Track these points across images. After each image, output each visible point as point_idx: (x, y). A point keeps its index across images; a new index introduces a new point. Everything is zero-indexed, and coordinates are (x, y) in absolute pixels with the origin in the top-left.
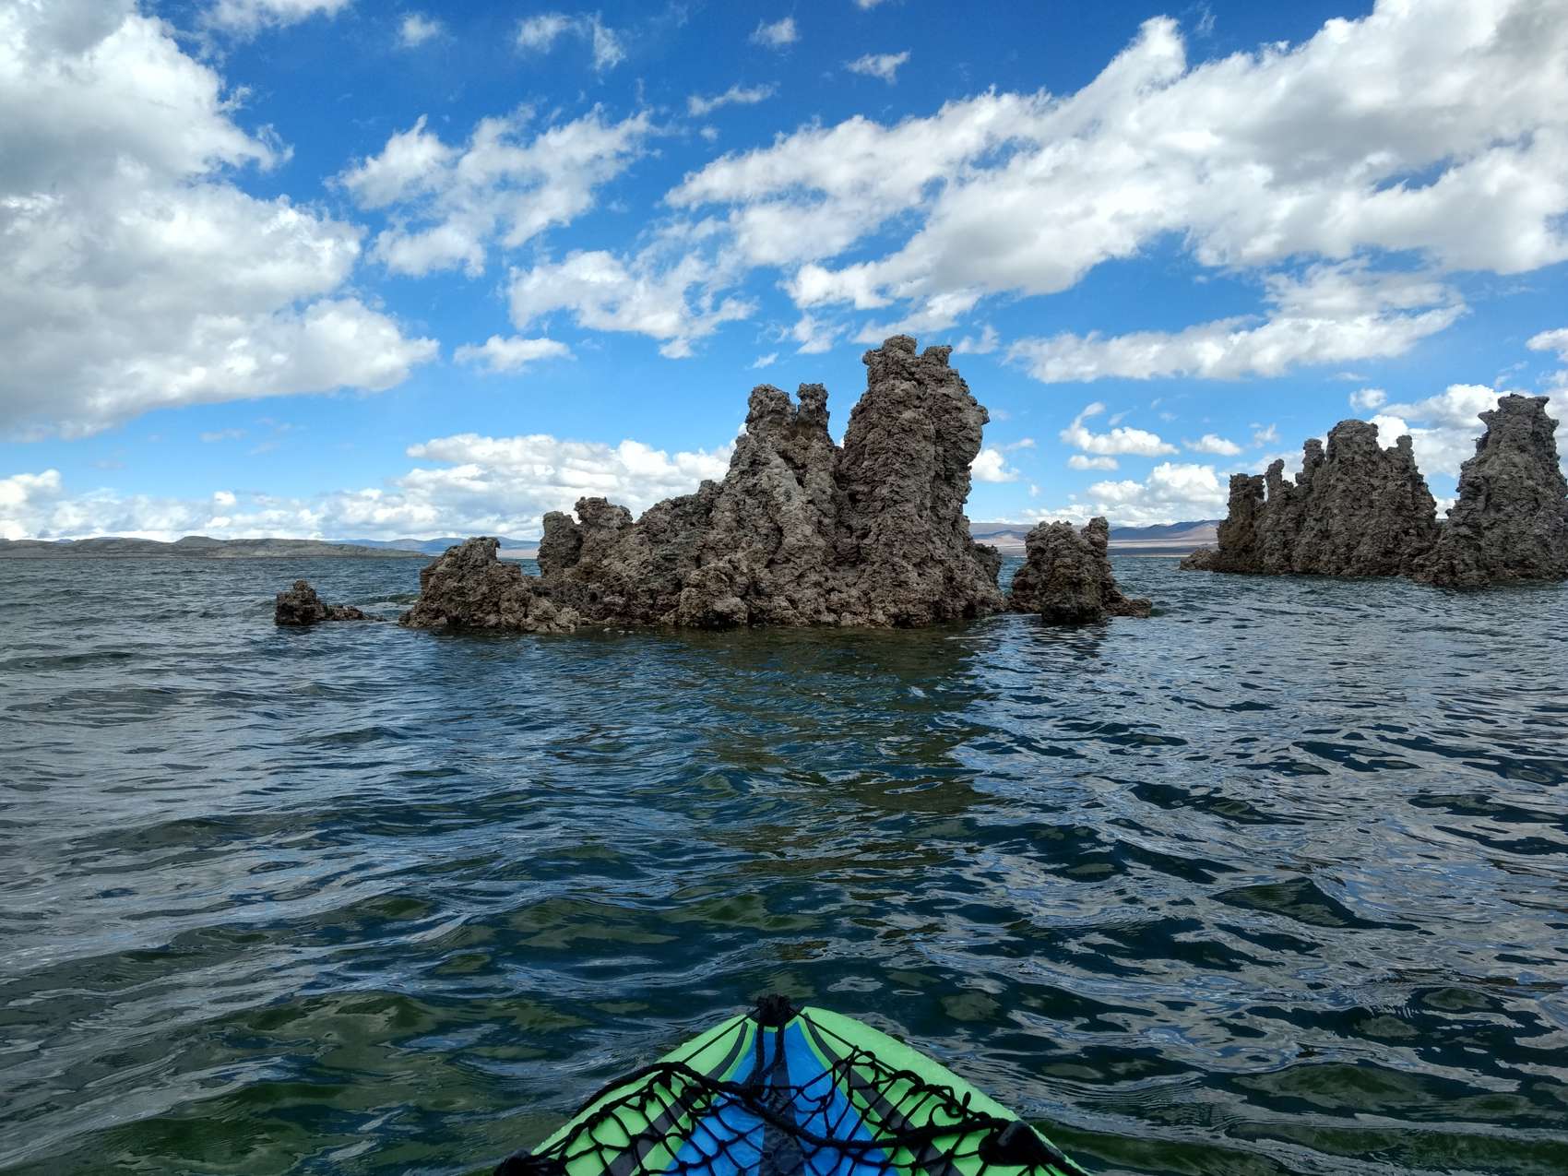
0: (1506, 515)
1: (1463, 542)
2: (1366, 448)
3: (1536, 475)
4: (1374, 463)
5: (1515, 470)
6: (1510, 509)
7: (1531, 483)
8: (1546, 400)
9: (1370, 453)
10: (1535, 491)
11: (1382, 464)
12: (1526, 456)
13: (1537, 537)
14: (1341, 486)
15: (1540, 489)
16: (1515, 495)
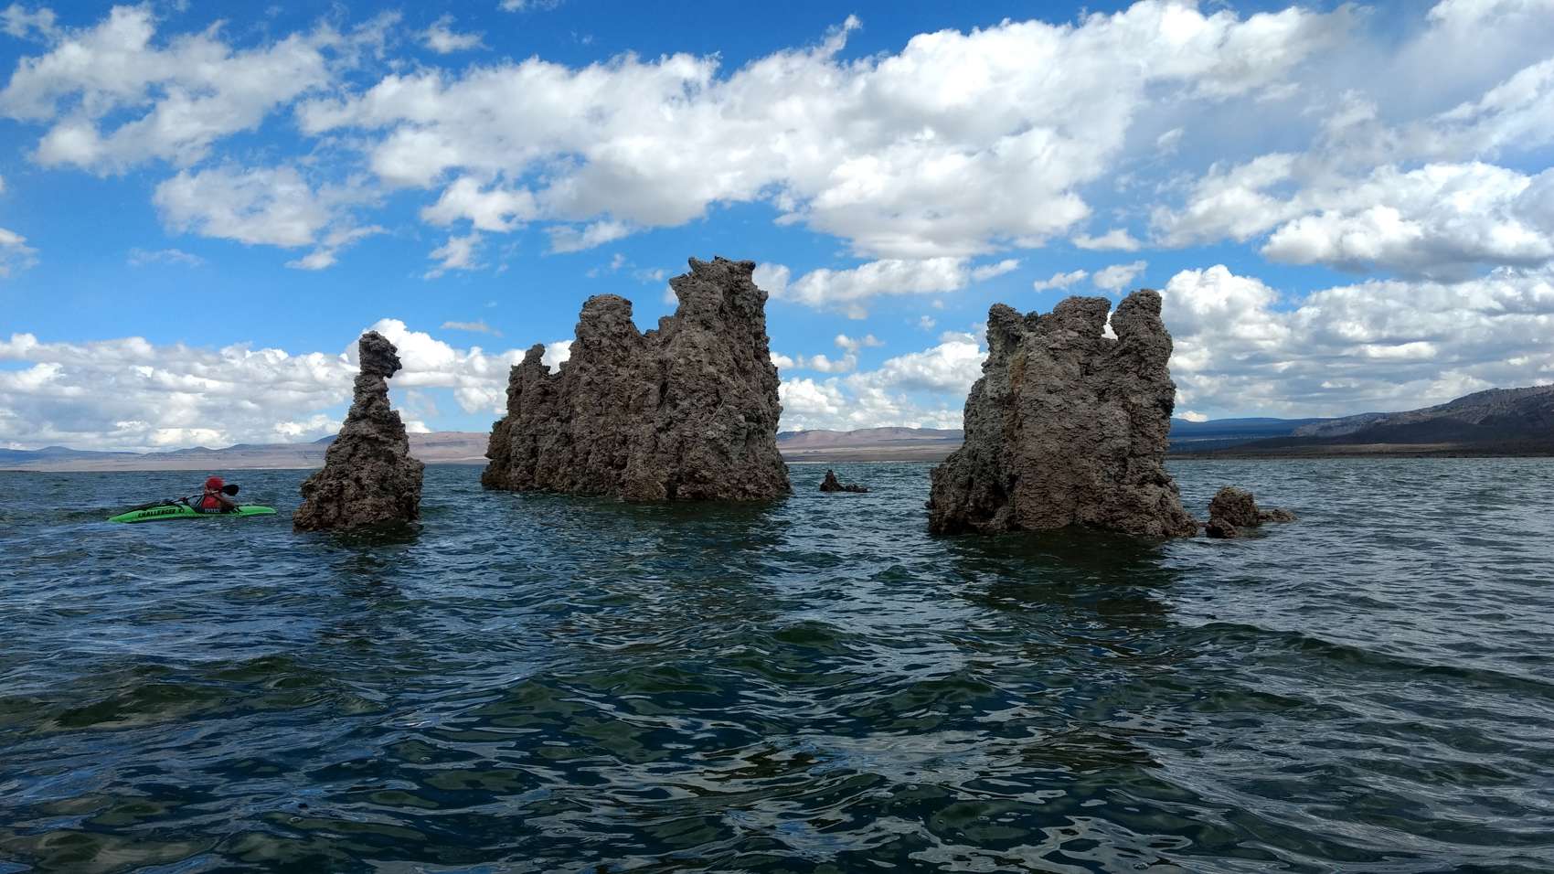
2: (615, 330)
3: (718, 357)
4: (625, 349)
5: (693, 352)
6: (685, 404)
7: (712, 369)
8: (752, 267)
9: (621, 336)
10: (716, 380)
12: (710, 334)
16: (691, 385)
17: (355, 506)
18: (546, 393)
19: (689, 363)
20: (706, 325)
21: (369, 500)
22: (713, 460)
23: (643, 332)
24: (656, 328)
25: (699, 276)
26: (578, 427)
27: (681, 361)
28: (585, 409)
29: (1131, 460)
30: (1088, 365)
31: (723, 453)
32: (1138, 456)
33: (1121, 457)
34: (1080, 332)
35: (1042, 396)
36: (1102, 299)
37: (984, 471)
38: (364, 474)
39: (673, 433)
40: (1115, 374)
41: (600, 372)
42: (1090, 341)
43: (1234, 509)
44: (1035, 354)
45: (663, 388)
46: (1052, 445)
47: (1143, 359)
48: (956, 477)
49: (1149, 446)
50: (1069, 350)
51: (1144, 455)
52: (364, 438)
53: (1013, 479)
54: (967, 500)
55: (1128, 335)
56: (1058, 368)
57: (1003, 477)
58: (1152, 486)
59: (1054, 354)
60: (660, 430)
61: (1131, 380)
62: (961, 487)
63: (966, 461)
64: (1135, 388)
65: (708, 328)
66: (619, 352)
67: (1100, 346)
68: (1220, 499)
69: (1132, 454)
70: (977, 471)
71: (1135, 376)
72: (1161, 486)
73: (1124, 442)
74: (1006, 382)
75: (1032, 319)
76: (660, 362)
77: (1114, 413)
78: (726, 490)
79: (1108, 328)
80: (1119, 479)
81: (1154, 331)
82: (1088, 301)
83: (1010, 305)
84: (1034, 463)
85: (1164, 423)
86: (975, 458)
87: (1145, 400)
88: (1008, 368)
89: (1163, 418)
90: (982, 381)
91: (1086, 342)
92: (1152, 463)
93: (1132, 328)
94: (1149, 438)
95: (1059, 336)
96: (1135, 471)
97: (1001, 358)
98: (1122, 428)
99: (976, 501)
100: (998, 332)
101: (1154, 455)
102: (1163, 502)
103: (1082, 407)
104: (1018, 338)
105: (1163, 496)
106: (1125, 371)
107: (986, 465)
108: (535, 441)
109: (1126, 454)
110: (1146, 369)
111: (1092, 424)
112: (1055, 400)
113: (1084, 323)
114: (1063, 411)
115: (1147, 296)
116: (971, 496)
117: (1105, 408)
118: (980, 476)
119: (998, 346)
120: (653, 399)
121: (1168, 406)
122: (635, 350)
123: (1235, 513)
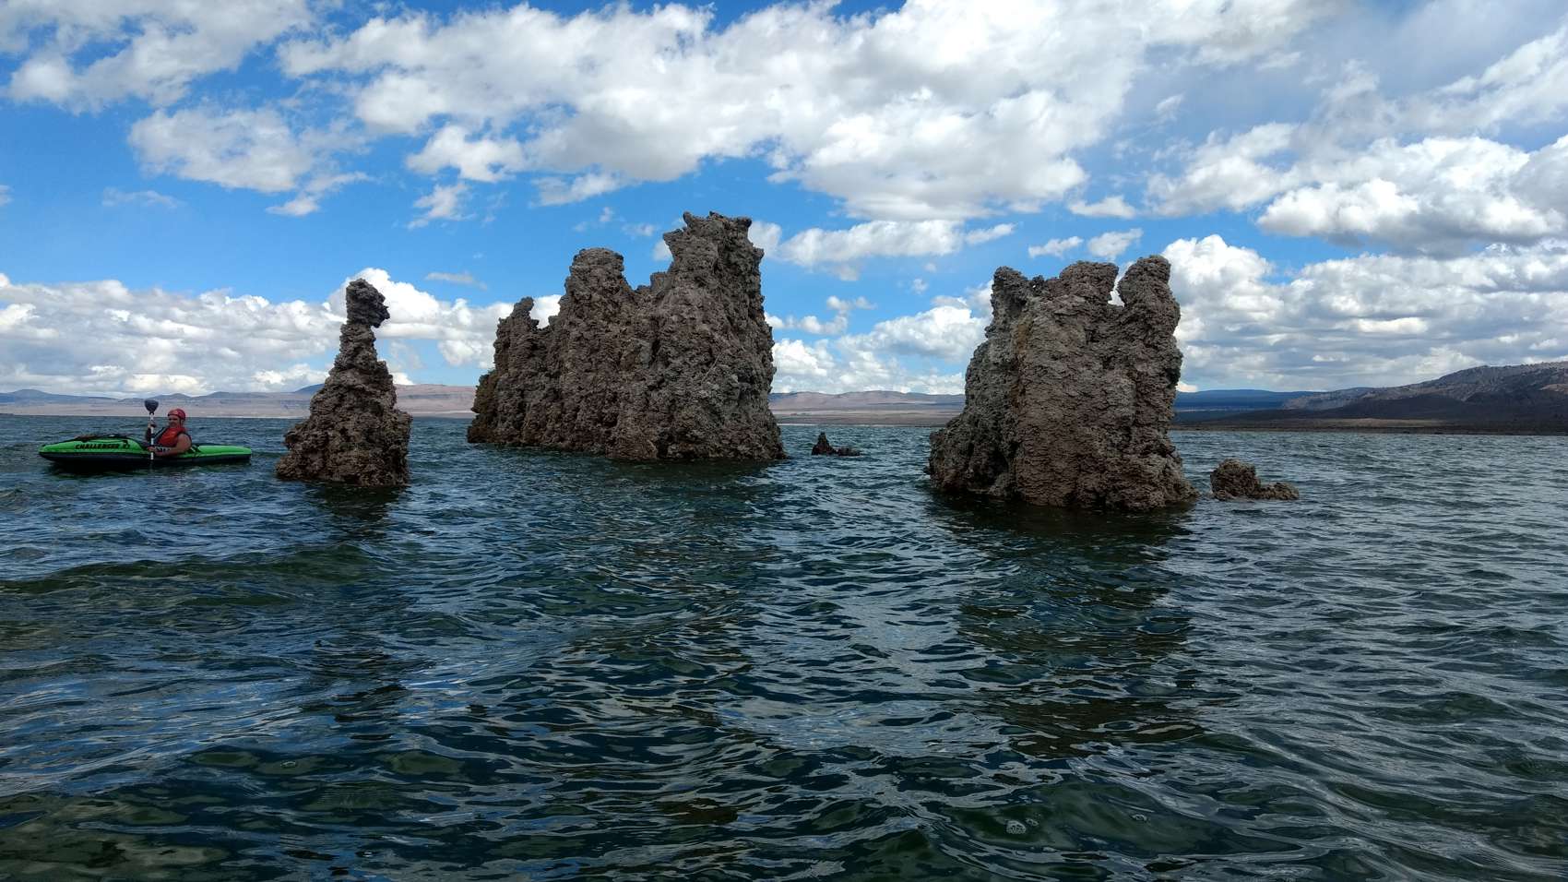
0: (674, 369)
3: (712, 316)
5: (686, 309)
6: (678, 362)
7: (705, 327)
10: (709, 338)
12: (704, 291)
13: (702, 400)
15: (717, 337)
16: (684, 343)
17: (340, 458)
18: (534, 347)
19: (682, 320)
20: (700, 282)
21: (355, 452)
22: (705, 420)
23: (634, 288)
24: (648, 283)
25: (693, 232)
26: (566, 382)
27: (674, 318)
28: (574, 365)
29: (1135, 430)
30: (1094, 331)
31: (715, 414)
32: (1142, 426)
33: (1125, 426)
34: (1086, 298)
35: (1047, 362)
36: (1110, 265)
37: (985, 437)
38: (350, 425)
39: (664, 392)
40: (1122, 342)
41: (590, 327)
42: (1096, 308)
43: (1235, 481)
44: (1040, 319)
45: (656, 346)
46: (1056, 413)
47: (1150, 327)
48: (956, 443)
49: (1154, 415)
50: (1075, 316)
51: (1149, 425)
52: (350, 388)
53: (1014, 446)
54: (966, 466)
55: (1135, 302)
56: (1064, 335)
57: (1005, 444)
58: (1156, 456)
59: (1060, 320)
60: (652, 388)
61: (1137, 348)
62: (961, 452)
63: (968, 428)
64: (1141, 356)
65: (701, 285)
66: (610, 307)
67: (1105, 313)
68: (1222, 471)
69: (1136, 423)
70: (978, 436)
71: (1141, 344)
72: (1164, 456)
73: (1129, 412)
74: (1009, 347)
75: (1038, 284)
76: (653, 319)
77: (1119, 381)
78: (718, 451)
79: (1114, 294)
80: (1122, 448)
81: (1162, 299)
82: (1096, 266)
83: (1016, 269)
84: (1036, 430)
85: (1169, 392)
86: (976, 424)
87: (1151, 369)
88: (1012, 333)
89: (1169, 387)
90: (985, 346)
91: (1092, 307)
92: (1156, 433)
93: (1140, 295)
94: (1154, 407)
95: (1065, 302)
96: (1139, 440)
97: (1005, 322)
98: (1127, 397)
99: (976, 468)
100: (1002, 297)
101: (1158, 424)
102: (1166, 472)
103: (1087, 375)
104: (1023, 303)
105: (1167, 467)
106: (1131, 338)
107: (987, 431)
108: (522, 396)
109: (1130, 423)
110: (1153, 337)
111: (1096, 392)
112: (1060, 366)
113: (1090, 288)
114: (1068, 378)
115: (1156, 262)
116: (971, 462)
117: (1109, 376)
118: (980, 441)
119: (1002, 311)
120: (645, 356)
121: (1174, 376)
122: (626, 306)
123: (1236, 485)
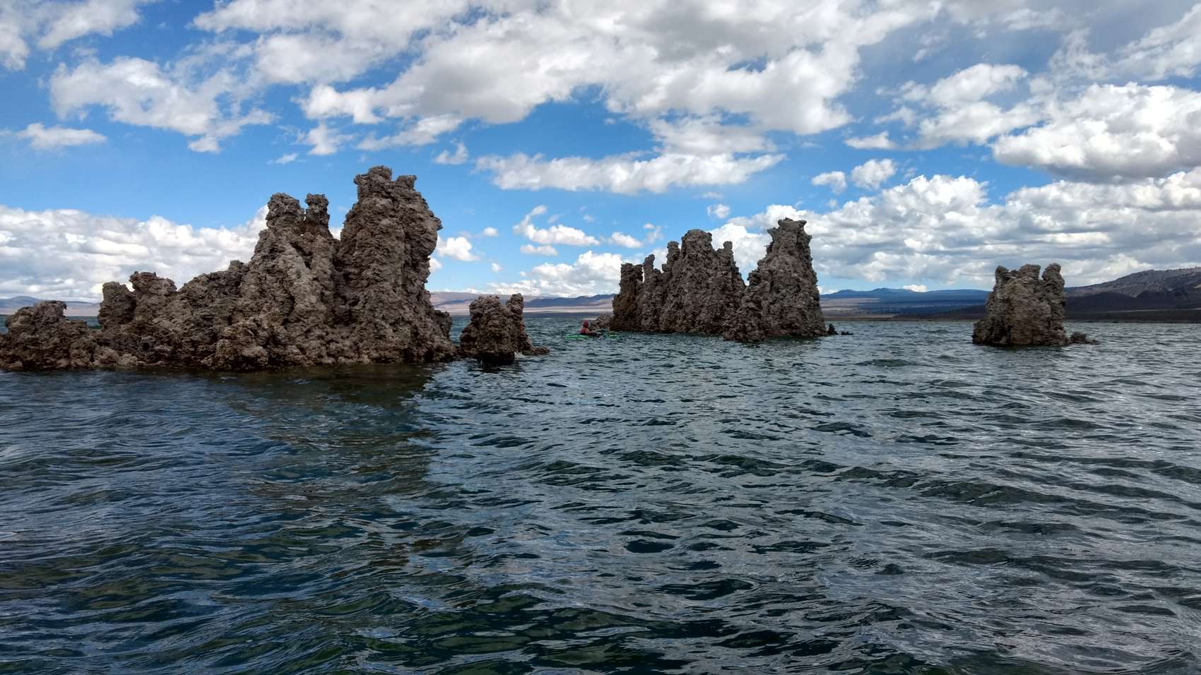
0: (782, 295)
1: (751, 312)
2: (705, 249)
3: (799, 270)
4: (709, 259)
5: (787, 267)
6: (784, 291)
7: (796, 275)
8: (804, 223)
9: (707, 252)
10: (798, 280)
11: (714, 260)
12: (793, 258)
13: (799, 309)
14: (689, 274)
15: (801, 279)
16: (787, 282)
19: (785, 272)
20: (791, 253)
22: (799, 318)
23: (717, 250)
27: (782, 271)
30: (1035, 289)
31: (804, 315)
33: (1049, 320)
34: (1032, 277)
35: (1022, 300)
36: (1038, 266)
39: (777, 305)
40: (1045, 292)
41: (697, 271)
42: (1035, 281)
44: (1017, 285)
45: (772, 284)
46: (1026, 316)
50: (1028, 283)
53: (1010, 327)
54: (988, 337)
55: (1048, 279)
56: (1027, 290)
57: (1006, 326)
59: (1025, 285)
60: (771, 303)
61: (1051, 295)
65: (791, 254)
66: (707, 260)
67: (1038, 283)
73: (1050, 316)
74: (1005, 294)
75: (1014, 272)
76: (769, 271)
77: (1045, 306)
78: (806, 332)
79: (1041, 276)
80: (1048, 328)
81: (1058, 277)
82: (1033, 266)
83: (1005, 267)
84: (1019, 322)
88: (1006, 289)
91: (1033, 281)
93: (1050, 277)
95: (1025, 279)
97: (1002, 285)
98: (1049, 311)
100: (1000, 276)
101: (1059, 320)
103: (1034, 304)
104: (1009, 279)
106: (1048, 291)
111: (1038, 309)
112: (1026, 301)
114: (1029, 305)
115: (1056, 267)
117: (1042, 304)
119: (1000, 281)
120: (768, 289)
121: (1064, 304)
123: (1079, 339)
